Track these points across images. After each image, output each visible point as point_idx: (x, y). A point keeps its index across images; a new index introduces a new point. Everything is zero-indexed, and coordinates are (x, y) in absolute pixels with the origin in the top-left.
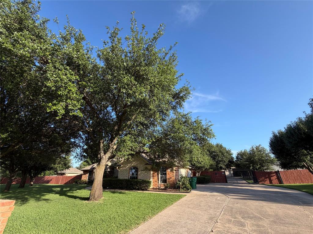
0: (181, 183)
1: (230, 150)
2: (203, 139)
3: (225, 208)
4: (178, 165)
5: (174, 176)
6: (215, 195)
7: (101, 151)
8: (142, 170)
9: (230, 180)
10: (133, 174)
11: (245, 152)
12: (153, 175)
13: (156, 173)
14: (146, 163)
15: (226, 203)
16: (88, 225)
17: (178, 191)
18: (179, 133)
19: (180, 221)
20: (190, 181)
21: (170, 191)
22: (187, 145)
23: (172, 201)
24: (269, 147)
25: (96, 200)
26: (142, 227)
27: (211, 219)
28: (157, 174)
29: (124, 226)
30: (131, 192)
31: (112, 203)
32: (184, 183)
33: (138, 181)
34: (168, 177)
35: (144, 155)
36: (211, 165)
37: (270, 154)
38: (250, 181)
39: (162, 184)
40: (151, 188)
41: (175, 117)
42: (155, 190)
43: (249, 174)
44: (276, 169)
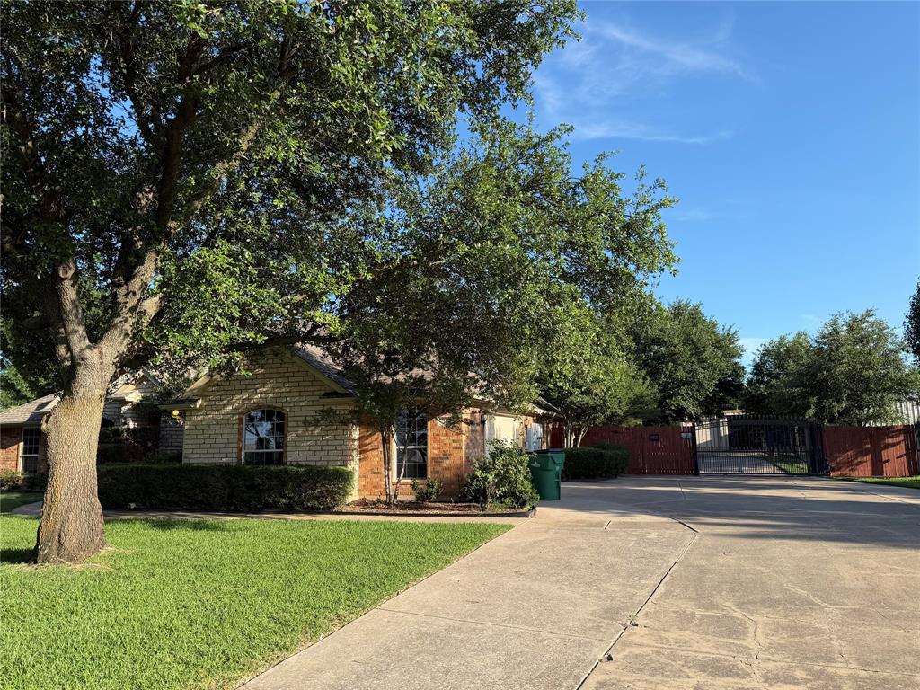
0: (491, 478)
1: (732, 332)
2: (615, 273)
3: (676, 571)
4: (480, 398)
5: (464, 445)
6: (636, 523)
7: (70, 328)
8: (306, 424)
9: (711, 465)
10: (261, 442)
11: (796, 341)
12: (361, 446)
13: (379, 436)
14: (328, 390)
15: (680, 554)
16: (37, 666)
17: (476, 512)
18: (495, 242)
19: (475, 629)
20: (533, 470)
21: (438, 512)
22: (531, 303)
23: (445, 552)
24: (907, 320)
25: (71, 560)
26: (302, 659)
27: (610, 613)
28: (384, 439)
29: (219, 660)
30: (254, 522)
31: (159, 570)
32: (504, 477)
33: (286, 472)
34: (432, 451)
35: (315, 350)
36: (637, 401)
37: (902, 355)
38: (792, 469)
39: (406, 484)
40: (350, 499)
41: (482, 151)
42: (368, 510)
43: (795, 439)
44: (911, 418)
